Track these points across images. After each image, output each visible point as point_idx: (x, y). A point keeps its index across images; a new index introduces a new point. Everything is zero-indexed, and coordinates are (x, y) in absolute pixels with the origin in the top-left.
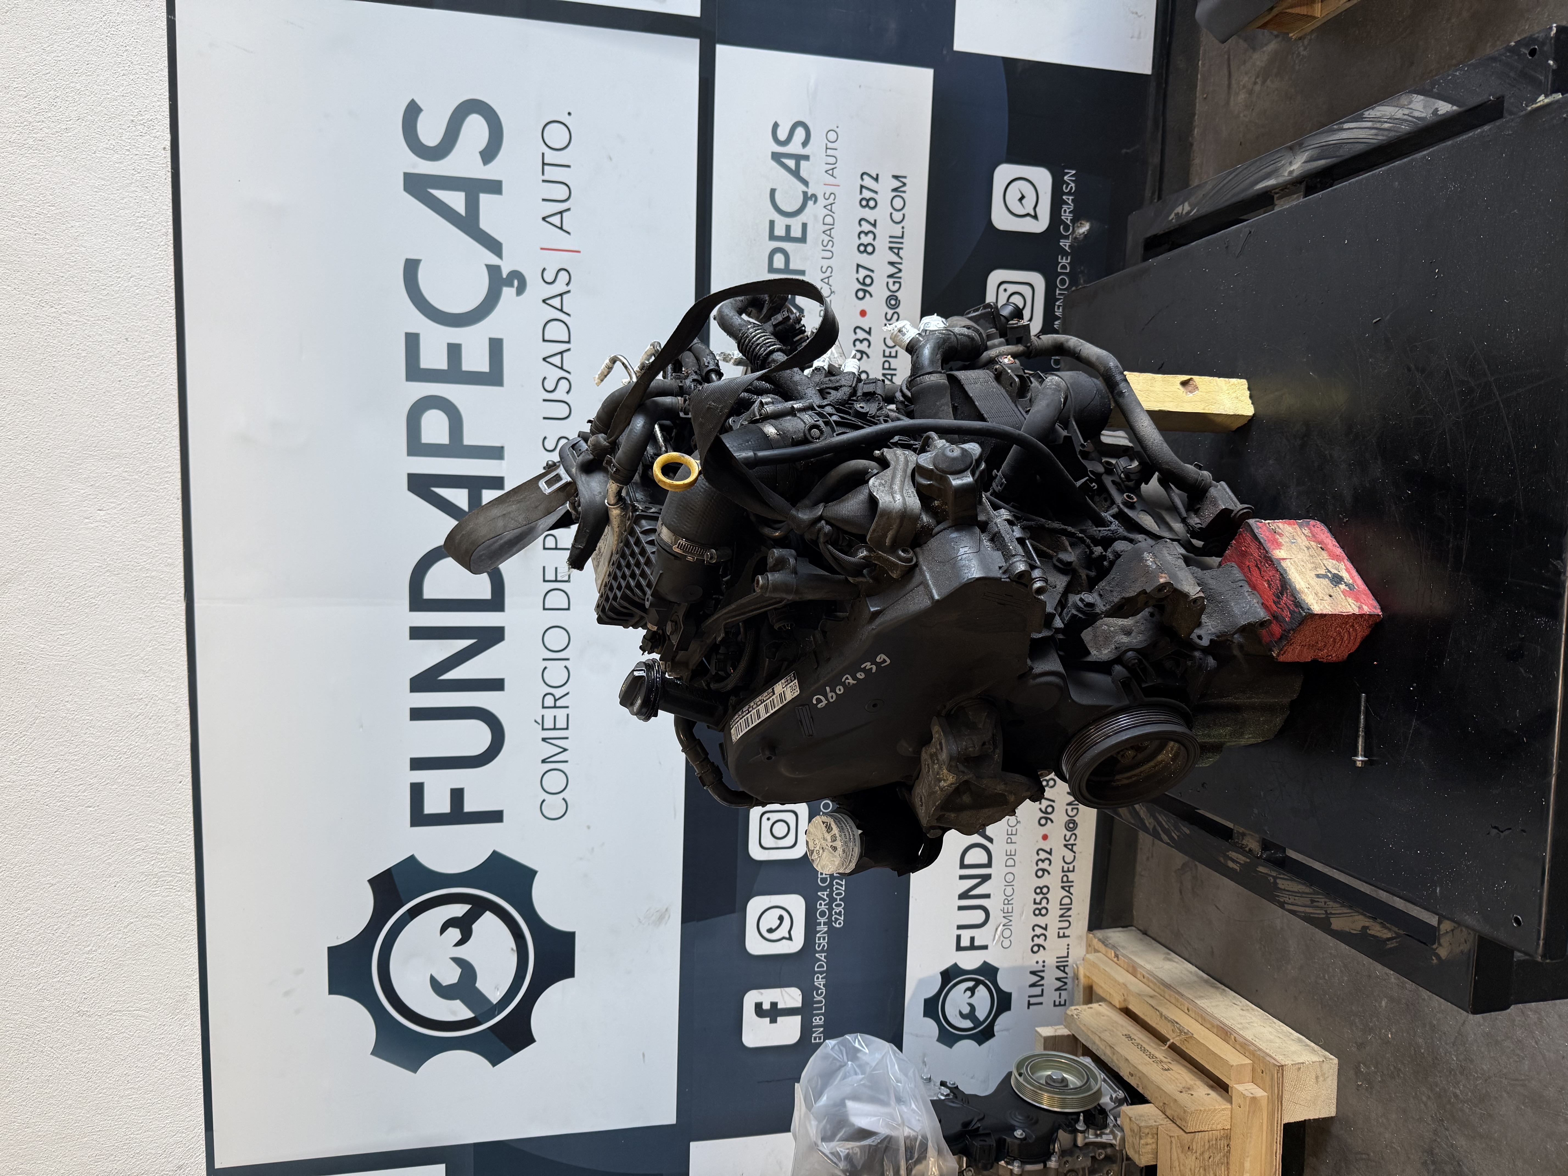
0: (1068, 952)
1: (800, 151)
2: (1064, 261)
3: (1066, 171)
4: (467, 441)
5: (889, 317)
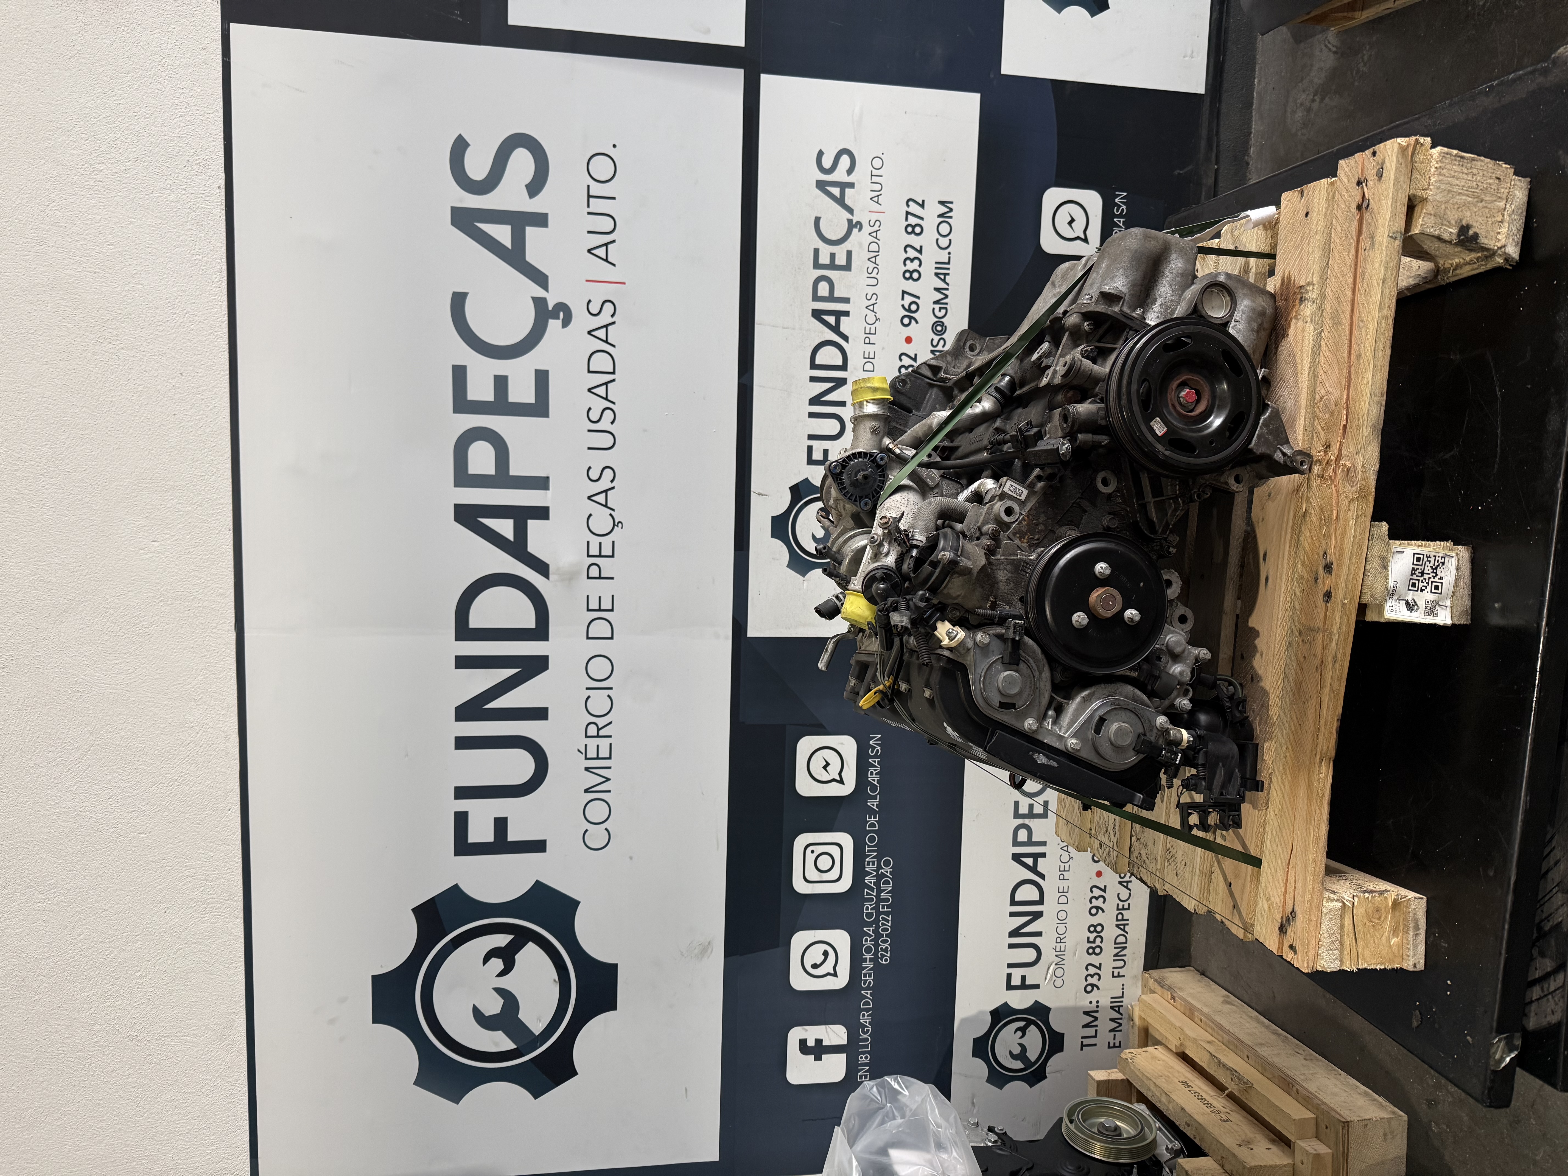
0: (1123, 992)
1: (845, 179)
3: (1117, 193)
4: (513, 472)
5: (935, 343)
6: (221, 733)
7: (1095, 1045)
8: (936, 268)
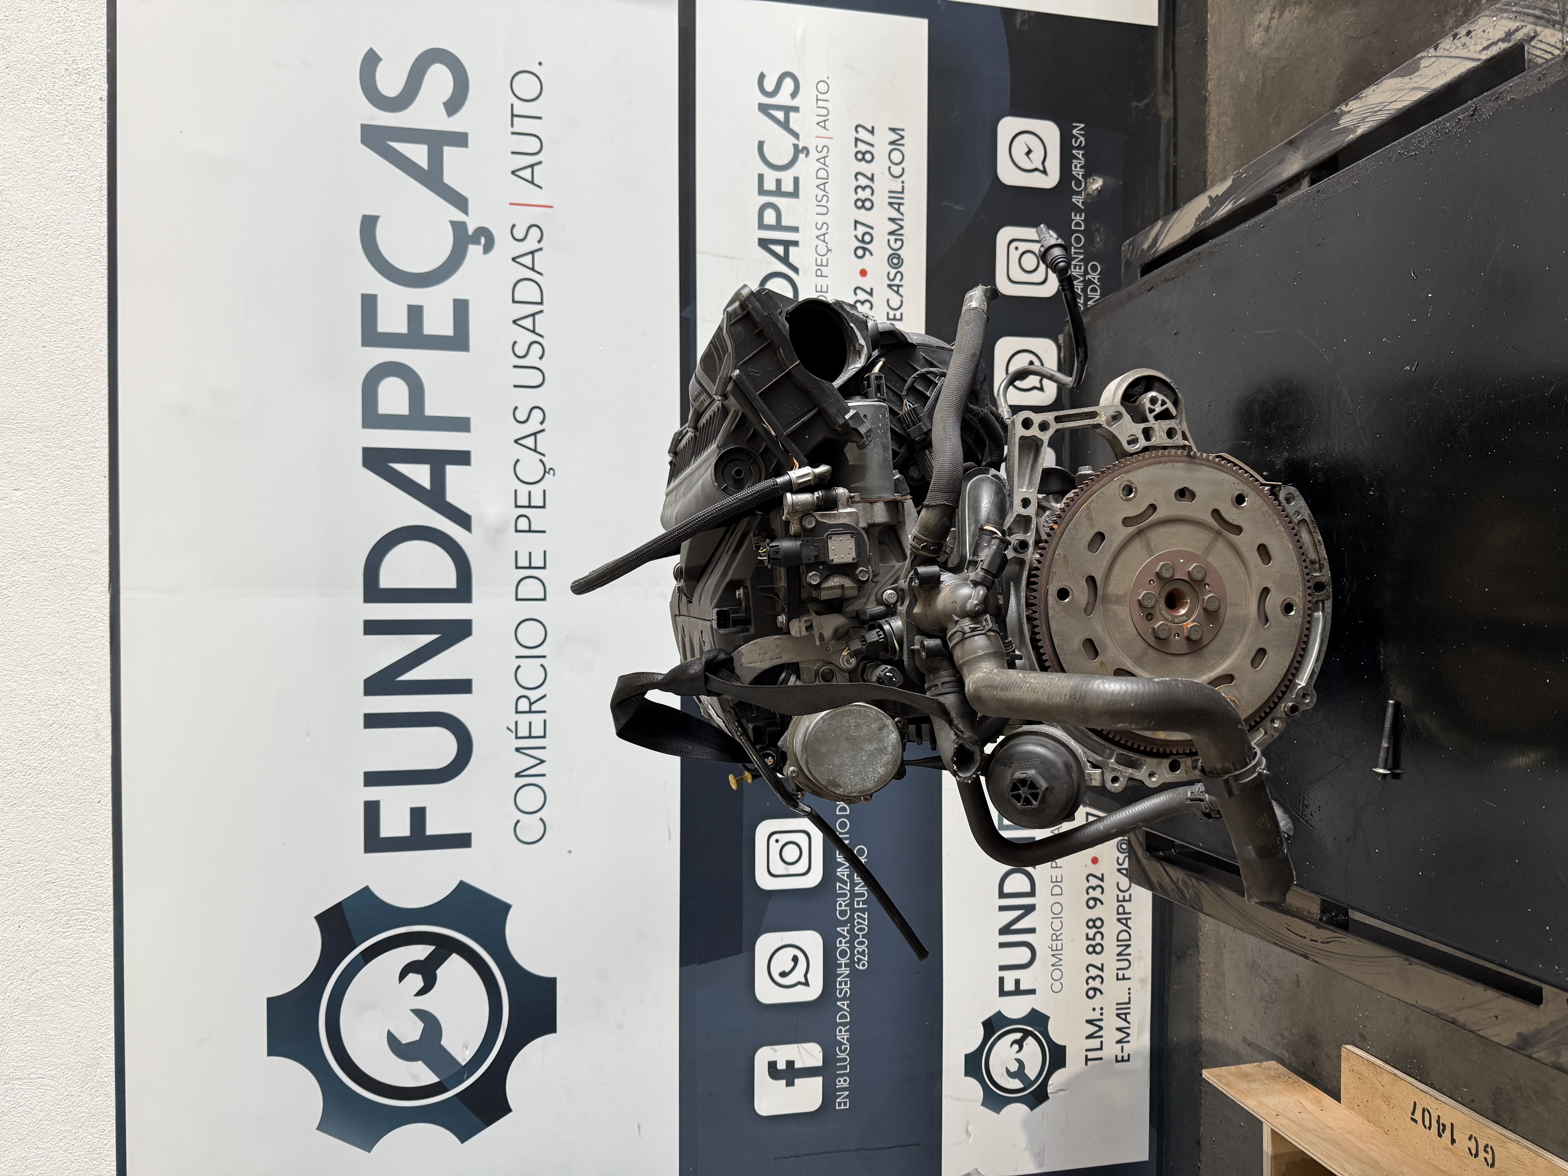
0: (1128, 997)
1: (789, 102)
2: (1078, 218)
3: (1074, 124)
4: (429, 411)
5: (891, 277)
6: (90, 712)
7: (1101, 1059)
8: (890, 197)
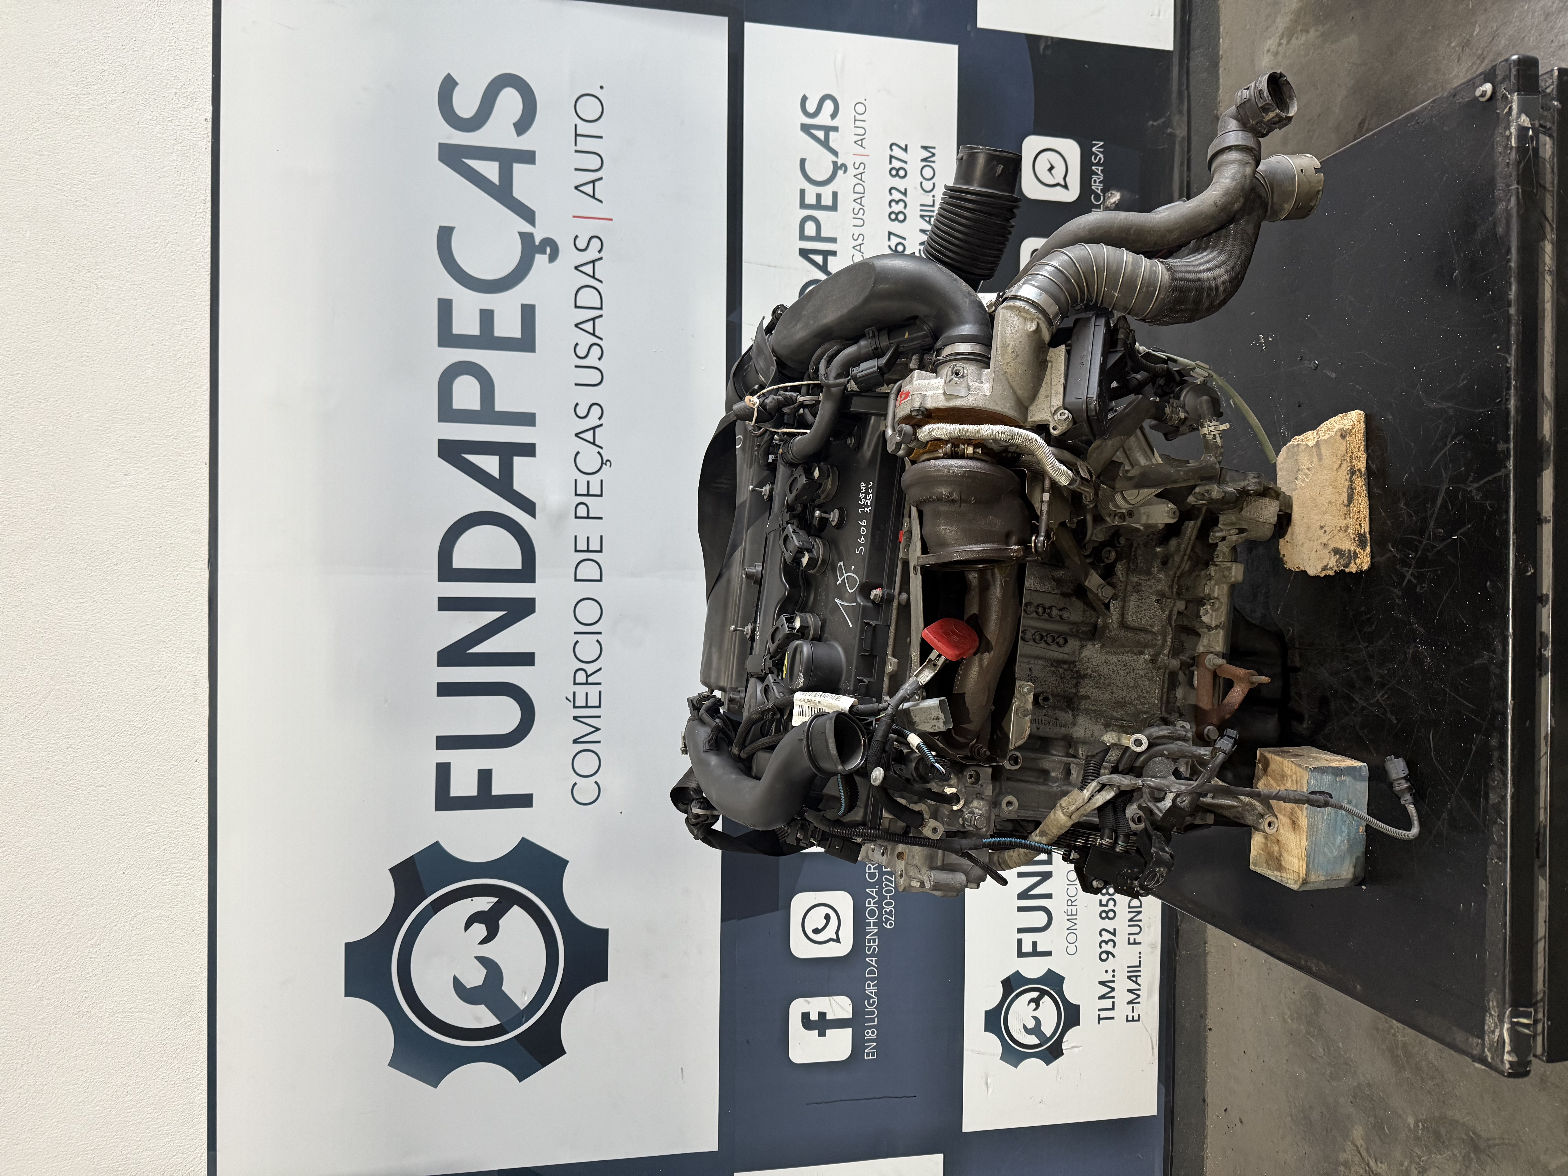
0: (1139, 960)
1: (829, 122)
3: (1094, 142)
4: (499, 407)
6: (190, 678)
7: (1113, 1018)
